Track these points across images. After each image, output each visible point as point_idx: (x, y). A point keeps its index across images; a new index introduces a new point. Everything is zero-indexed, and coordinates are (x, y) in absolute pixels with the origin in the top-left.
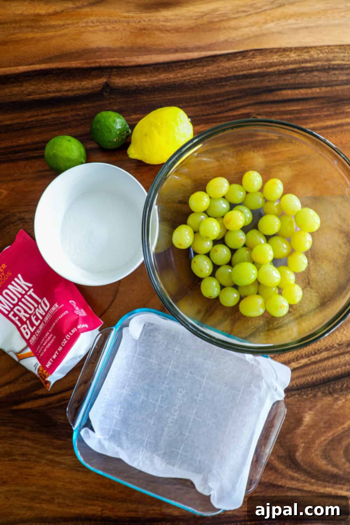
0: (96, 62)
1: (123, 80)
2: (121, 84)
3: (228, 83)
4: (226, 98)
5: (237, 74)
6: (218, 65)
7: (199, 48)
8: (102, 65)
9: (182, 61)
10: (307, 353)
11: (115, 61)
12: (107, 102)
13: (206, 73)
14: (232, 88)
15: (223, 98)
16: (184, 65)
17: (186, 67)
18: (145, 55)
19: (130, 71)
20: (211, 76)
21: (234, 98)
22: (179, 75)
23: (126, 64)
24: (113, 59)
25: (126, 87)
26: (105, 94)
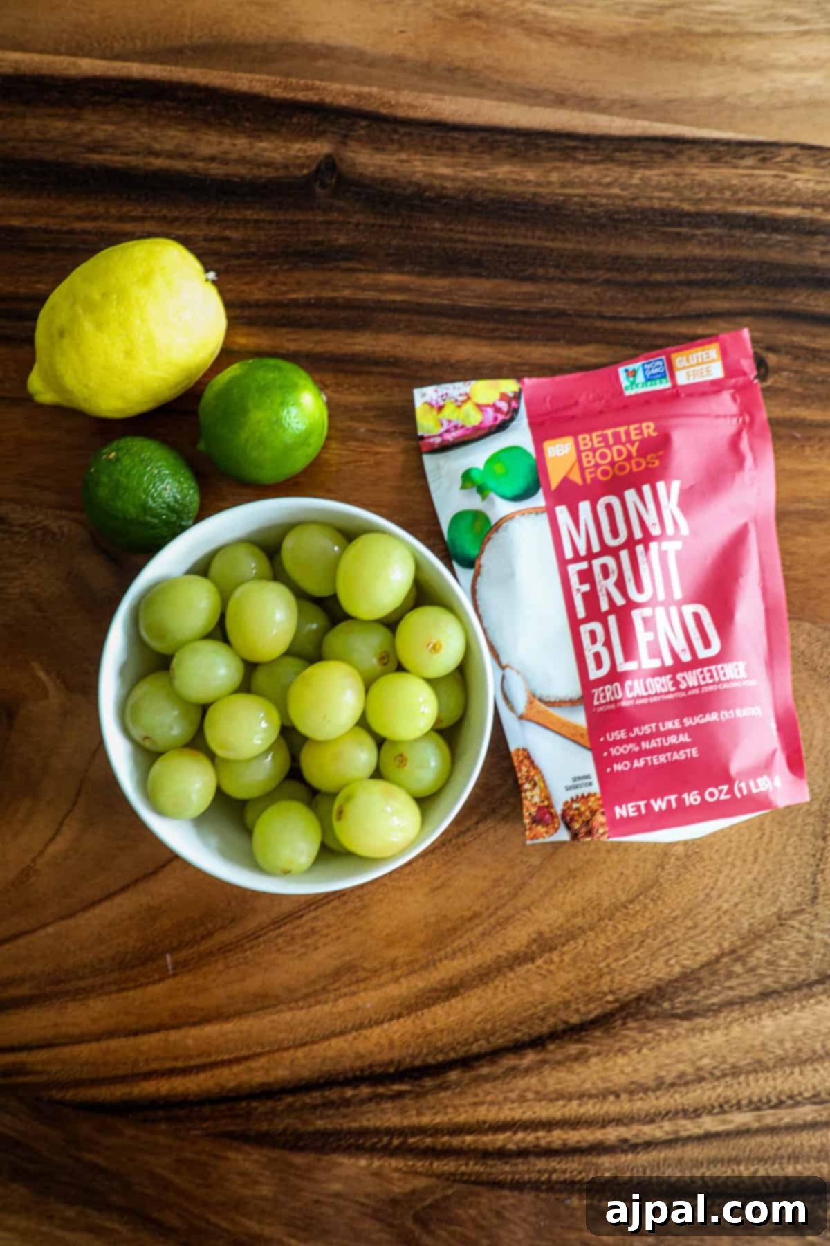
0: (311, 88)
1: (379, 159)
2: (372, 169)
3: (698, 232)
4: (682, 276)
5: (731, 209)
6: (679, 170)
7: (631, 107)
8: (328, 100)
9: (571, 136)
10: (755, 1099)
11: (370, 95)
12: (320, 218)
13: (636, 186)
14: (708, 251)
15: (672, 277)
16: (575, 148)
17: (581, 156)
18: (464, 95)
19: (410, 134)
20: (650, 198)
21: (706, 284)
22: (554, 177)
23: (401, 113)
24: (365, 89)
25: (384, 182)
26: (318, 190)
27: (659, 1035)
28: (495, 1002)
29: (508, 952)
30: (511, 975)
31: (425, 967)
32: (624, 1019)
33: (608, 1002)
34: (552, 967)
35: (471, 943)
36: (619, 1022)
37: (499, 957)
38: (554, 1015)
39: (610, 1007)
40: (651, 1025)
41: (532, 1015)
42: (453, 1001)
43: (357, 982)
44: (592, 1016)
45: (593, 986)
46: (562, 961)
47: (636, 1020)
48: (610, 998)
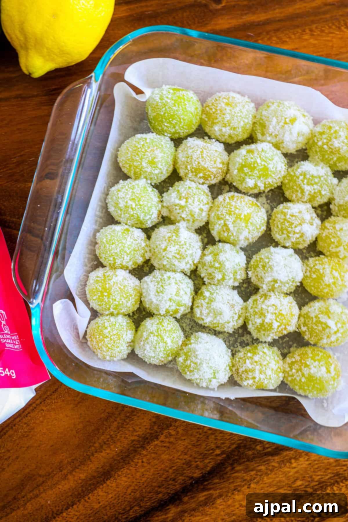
27: (260, 471)
28: (138, 474)
29: (139, 436)
30: (144, 452)
31: (82, 463)
32: (232, 465)
33: (217, 455)
34: (172, 440)
35: (111, 436)
36: (229, 468)
37: (133, 441)
38: (182, 475)
39: (220, 458)
40: (252, 465)
41: (166, 479)
42: (108, 482)
43: (38, 486)
44: (208, 469)
45: (204, 445)
46: (178, 432)
47: (240, 464)
48: (218, 452)
